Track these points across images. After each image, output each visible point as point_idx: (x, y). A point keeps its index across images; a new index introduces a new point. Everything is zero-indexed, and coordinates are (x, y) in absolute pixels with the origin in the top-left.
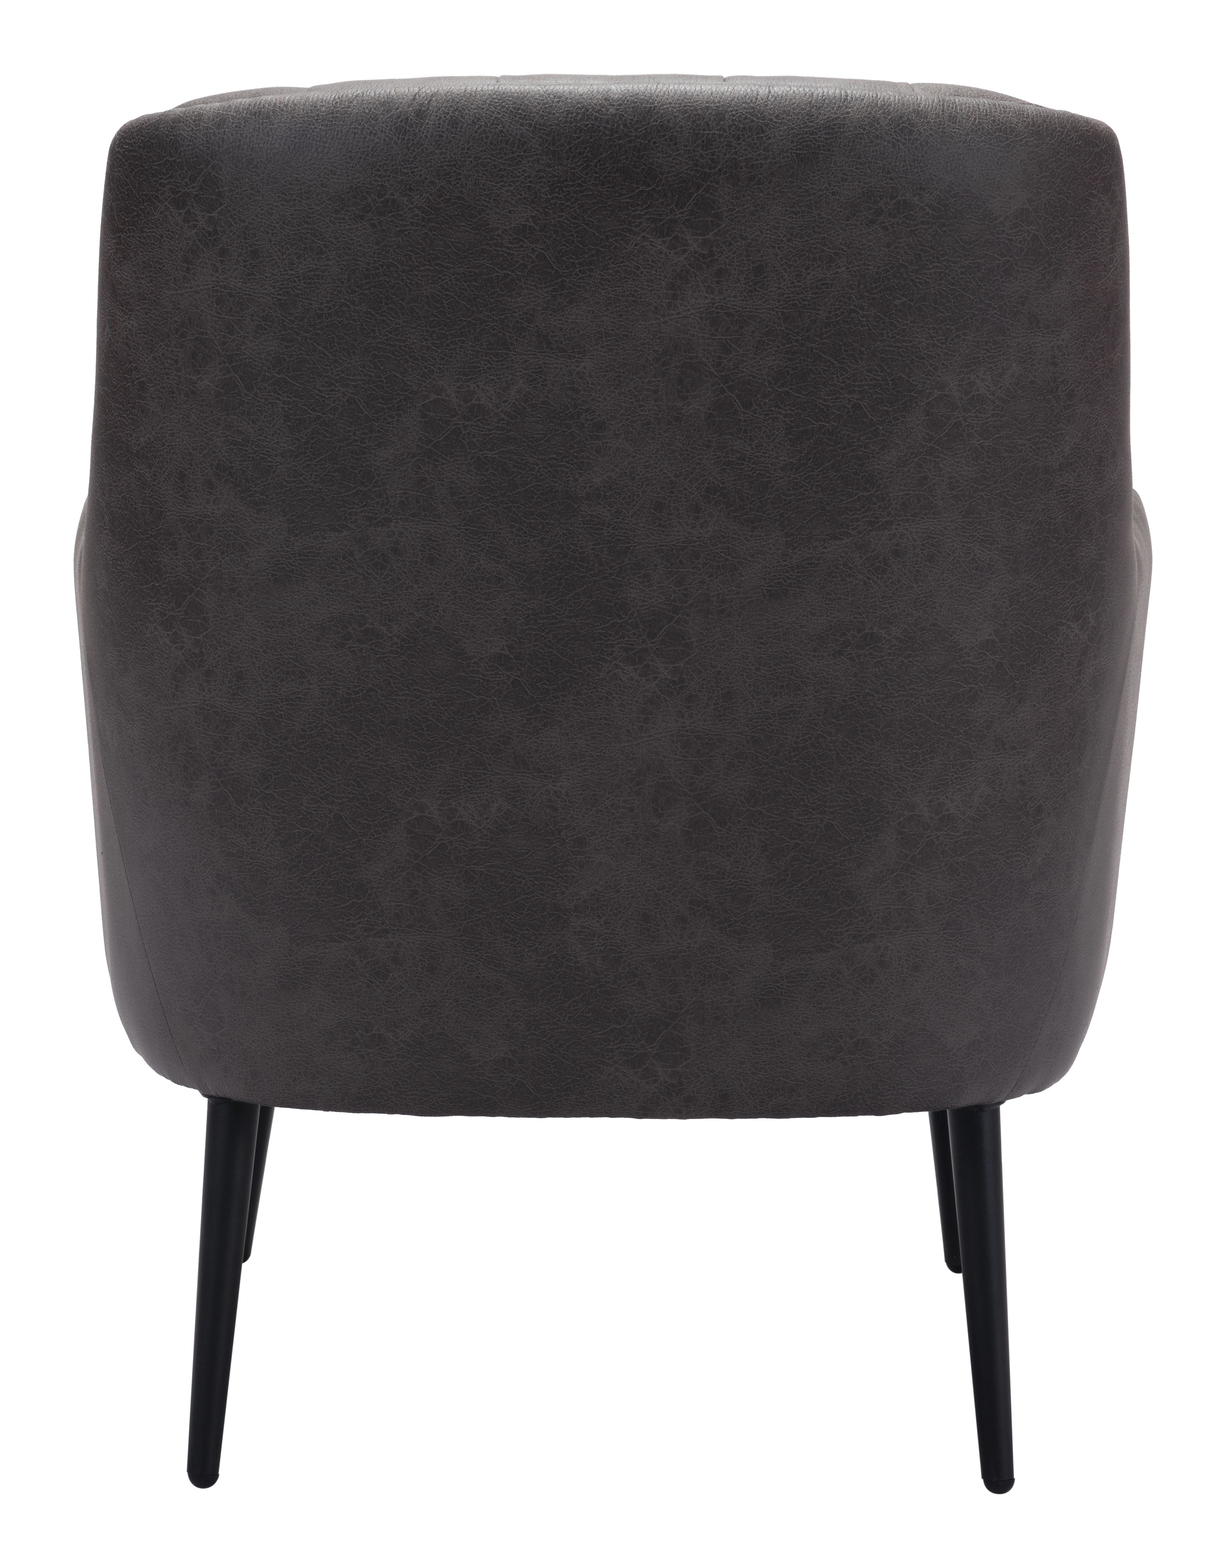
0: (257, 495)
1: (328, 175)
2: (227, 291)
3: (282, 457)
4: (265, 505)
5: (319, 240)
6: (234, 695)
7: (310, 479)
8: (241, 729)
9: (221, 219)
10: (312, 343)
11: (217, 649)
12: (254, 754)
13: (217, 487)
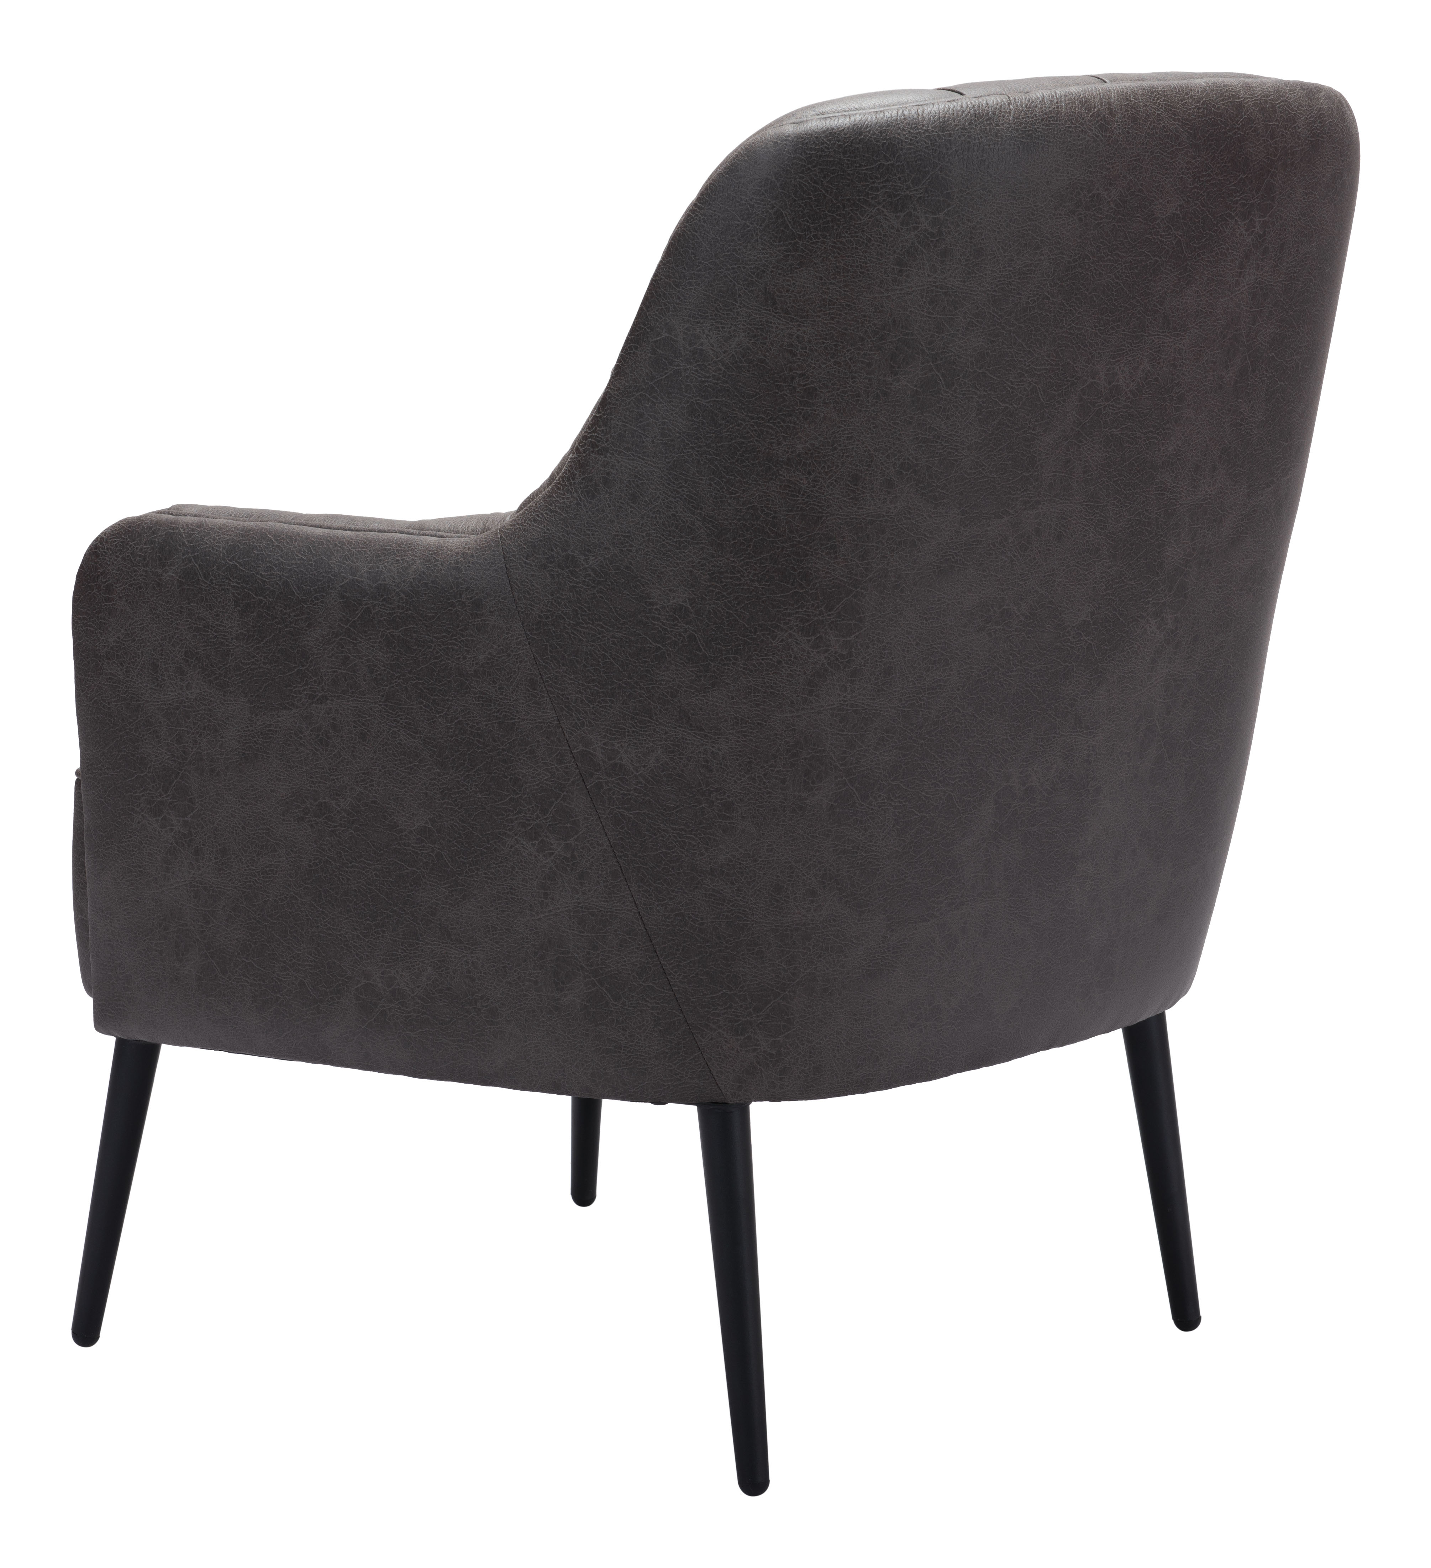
0: (938, 490)
1: (1053, 172)
2: (943, 291)
3: (968, 450)
4: (944, 499)
5: (1037, 236)
6: (879, 691)
7: (988, 468)
8: (880, 724)
9: (947, 220)
10: (1014, 337)
11: (868, 647)
12: (889, 747)
13: (897, 486)
